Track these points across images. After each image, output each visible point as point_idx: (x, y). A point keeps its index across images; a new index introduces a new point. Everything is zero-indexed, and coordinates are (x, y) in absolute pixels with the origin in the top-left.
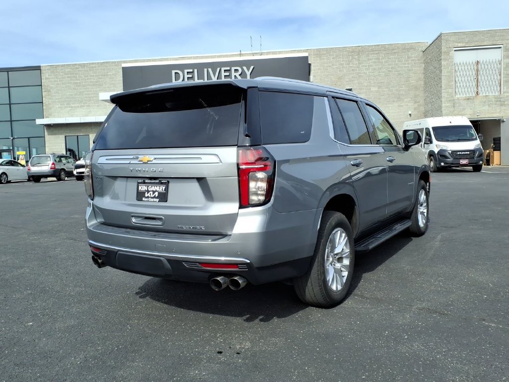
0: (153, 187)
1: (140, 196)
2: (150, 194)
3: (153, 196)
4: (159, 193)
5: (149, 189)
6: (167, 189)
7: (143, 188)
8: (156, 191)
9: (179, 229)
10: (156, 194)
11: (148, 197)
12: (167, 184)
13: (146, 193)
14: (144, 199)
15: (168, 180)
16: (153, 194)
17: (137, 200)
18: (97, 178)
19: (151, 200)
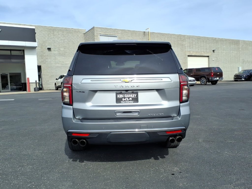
0: (128, 95)
1: (118, 100)
2: (126, 99)
3: (129, 100)
4: (132, 98)
5: (125, 97)
6: (137, 96)
7: (121, 96)
8: (130, 97)
9: (149, 116)
10: (131, 99)
11: (125, 101)
12: (137, 93)
13: (123, 99)
14: (122, 102)
15: (138, 91)
16: (128, 99)
17: (116, 103)
18: (80, 92)
19: (127, 102)
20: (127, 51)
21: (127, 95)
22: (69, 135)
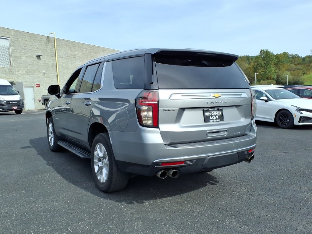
1: (206, 119)
2: (213, 117)
4: (219, 116)
5: (212, 115)
6: (222, 113)
7: (208, 114)
8: (217, 115)
10: (217, 117)
11: (212, 119)
12: (222, 110)
13: (211, 117)
14: (210, 121)
15: (223, 108)
16: (215, 117)
17: (205, 122)
18: (169, 110)
19: (215, 121)
20: (205, 62)
21: (214, 112)
22: (156, 166)
